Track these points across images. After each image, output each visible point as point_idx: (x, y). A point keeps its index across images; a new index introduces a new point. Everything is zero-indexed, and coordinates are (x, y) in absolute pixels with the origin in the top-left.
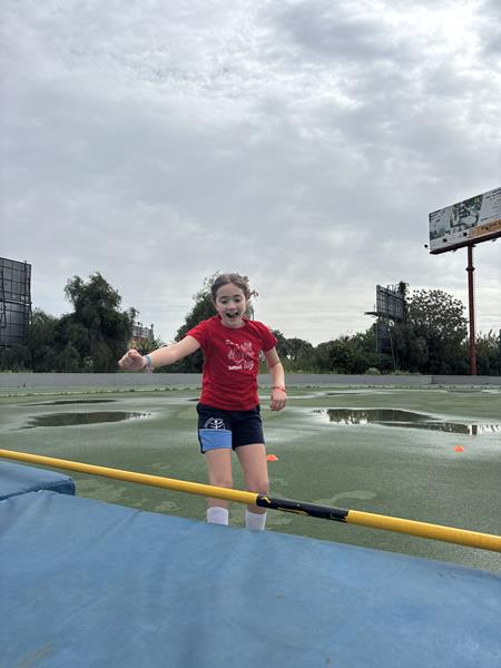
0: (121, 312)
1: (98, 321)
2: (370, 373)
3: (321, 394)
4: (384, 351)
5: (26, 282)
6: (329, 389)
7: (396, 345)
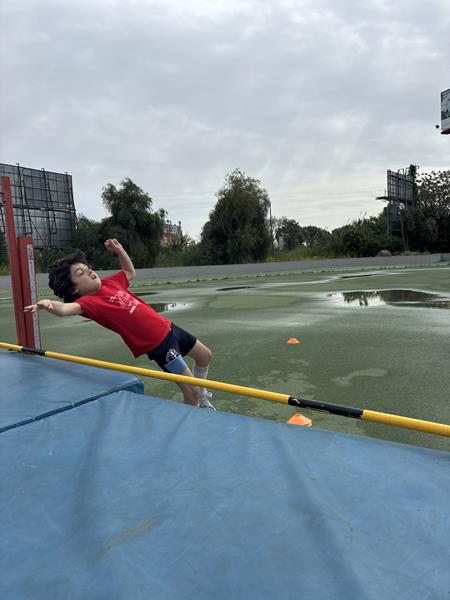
0: (153, 213)
1: (133, 222)
2: (382, 255)
3: (336, 278)
4: (394, 233)
5: (69, 192)
6: (343, 272)
7: (406, 227)
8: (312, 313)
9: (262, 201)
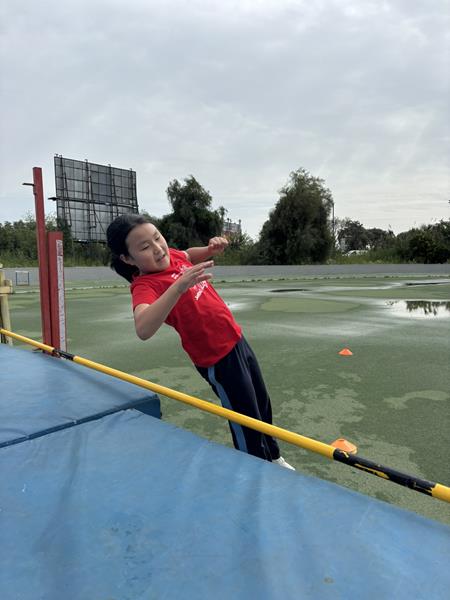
0: (213, 211)
1: (193, 220)
5: (133, 188)
8: (370, 321)
9: (324, 201)
